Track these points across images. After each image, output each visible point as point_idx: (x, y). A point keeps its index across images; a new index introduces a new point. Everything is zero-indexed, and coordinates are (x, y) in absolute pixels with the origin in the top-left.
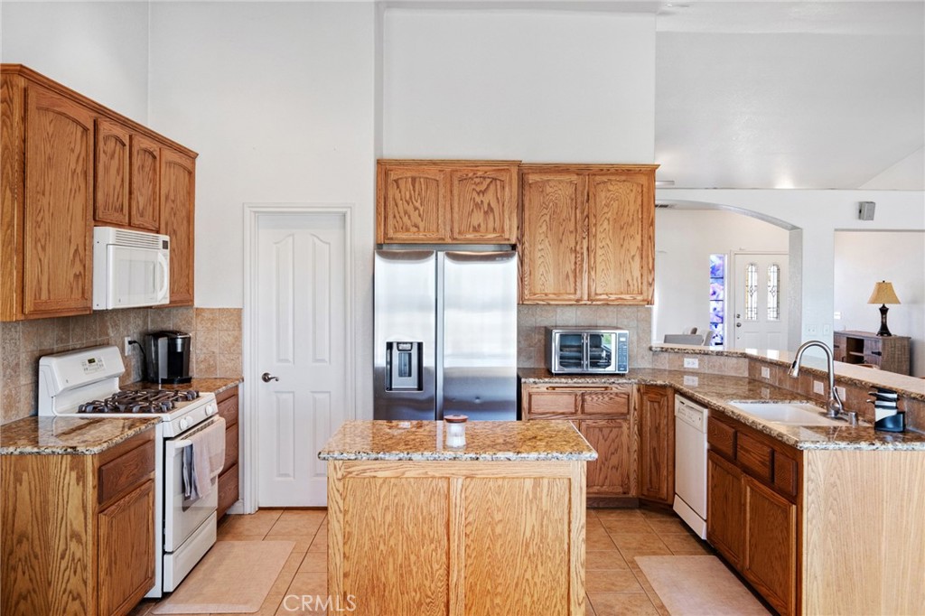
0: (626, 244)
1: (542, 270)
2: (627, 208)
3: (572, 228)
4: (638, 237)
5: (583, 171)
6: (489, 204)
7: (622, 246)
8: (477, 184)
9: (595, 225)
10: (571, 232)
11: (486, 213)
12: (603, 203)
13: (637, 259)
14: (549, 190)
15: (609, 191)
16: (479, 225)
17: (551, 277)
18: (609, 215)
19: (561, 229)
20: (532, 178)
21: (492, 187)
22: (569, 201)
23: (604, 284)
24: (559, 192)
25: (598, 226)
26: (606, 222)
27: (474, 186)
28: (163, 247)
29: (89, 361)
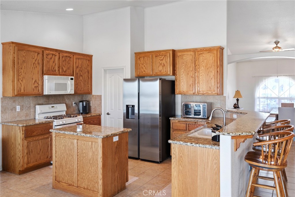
0: (209, 74)
1: (182, 83)
2: (209, 62)
3: (191, 70)
4: (213, 72)
5: (195, 51)
6: (164, 64)
7: (208, 75)
8: (160, 58)
9: (199, 68)
10: (191, 71)
11: (163, 66)
12: (202, 60)
13: (213, 79)
14: (184, 58)
15: (203, 56)
16: (161, 70)
17: (185, 86)
18: (203, 65)
19: (188, 70)
20: (179, 54)
21: (165, 58)
22: (191, 61)
23: (202, 88)
24: (188, 58)
25: (200, 68)
26: (202, 67)
27: (159, 58)
28: (71, 80)
29: (52, 107)
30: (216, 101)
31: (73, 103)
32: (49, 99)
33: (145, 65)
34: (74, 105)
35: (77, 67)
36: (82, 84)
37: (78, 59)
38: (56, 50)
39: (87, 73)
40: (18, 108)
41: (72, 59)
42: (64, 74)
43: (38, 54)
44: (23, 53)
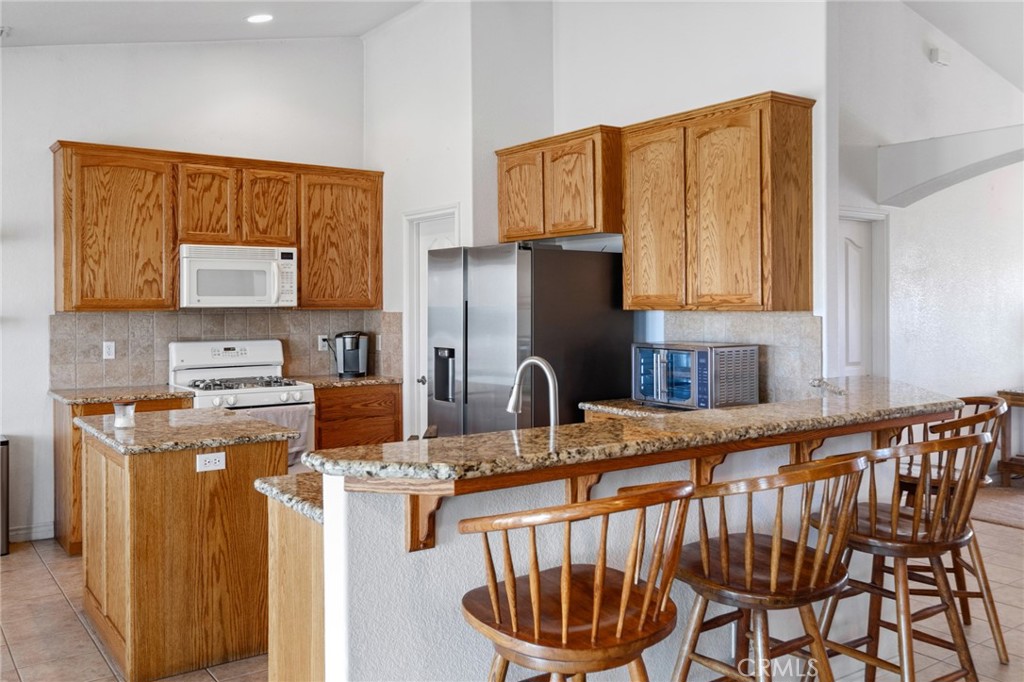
0: (733, 219)
1: (645, 264)
2: (734, 166)
3: (674, 205)
4: (747, 208)
5: (684, 121)
6: (576, 185)
7: (728, 223)
8: (566, 163)
9: (697, 196)
10: (673, 210)
11: (574, 197)
12: (707, 163)
13: (746, 240)
14: (650, 156)
15: (713, 144)
16: (569, 213)
17: (653, 275)
18: (712, 181)
19: (663, 206)
20: (629, 142)
21: (578, 163)
22: (670, 168)
23: (708, 281)
24: (660, 157)
25: (701, 196)
26: (710, 190)
27: (564, 166)
28: (282, 258)
29: (226, 349)
30: (785, 340)
31: (320, 338)
32: (223, 324)
33: (524, 195)
34: (322, 346)
35: (316, 216)
36: (338, 274)
37: (318, 187)
38: (228, 161)
39: (357, 236)
40: (108, 350)
41: (291, 189)
42: (262, 239)
43: (158, 175)
44: (99, 175)
